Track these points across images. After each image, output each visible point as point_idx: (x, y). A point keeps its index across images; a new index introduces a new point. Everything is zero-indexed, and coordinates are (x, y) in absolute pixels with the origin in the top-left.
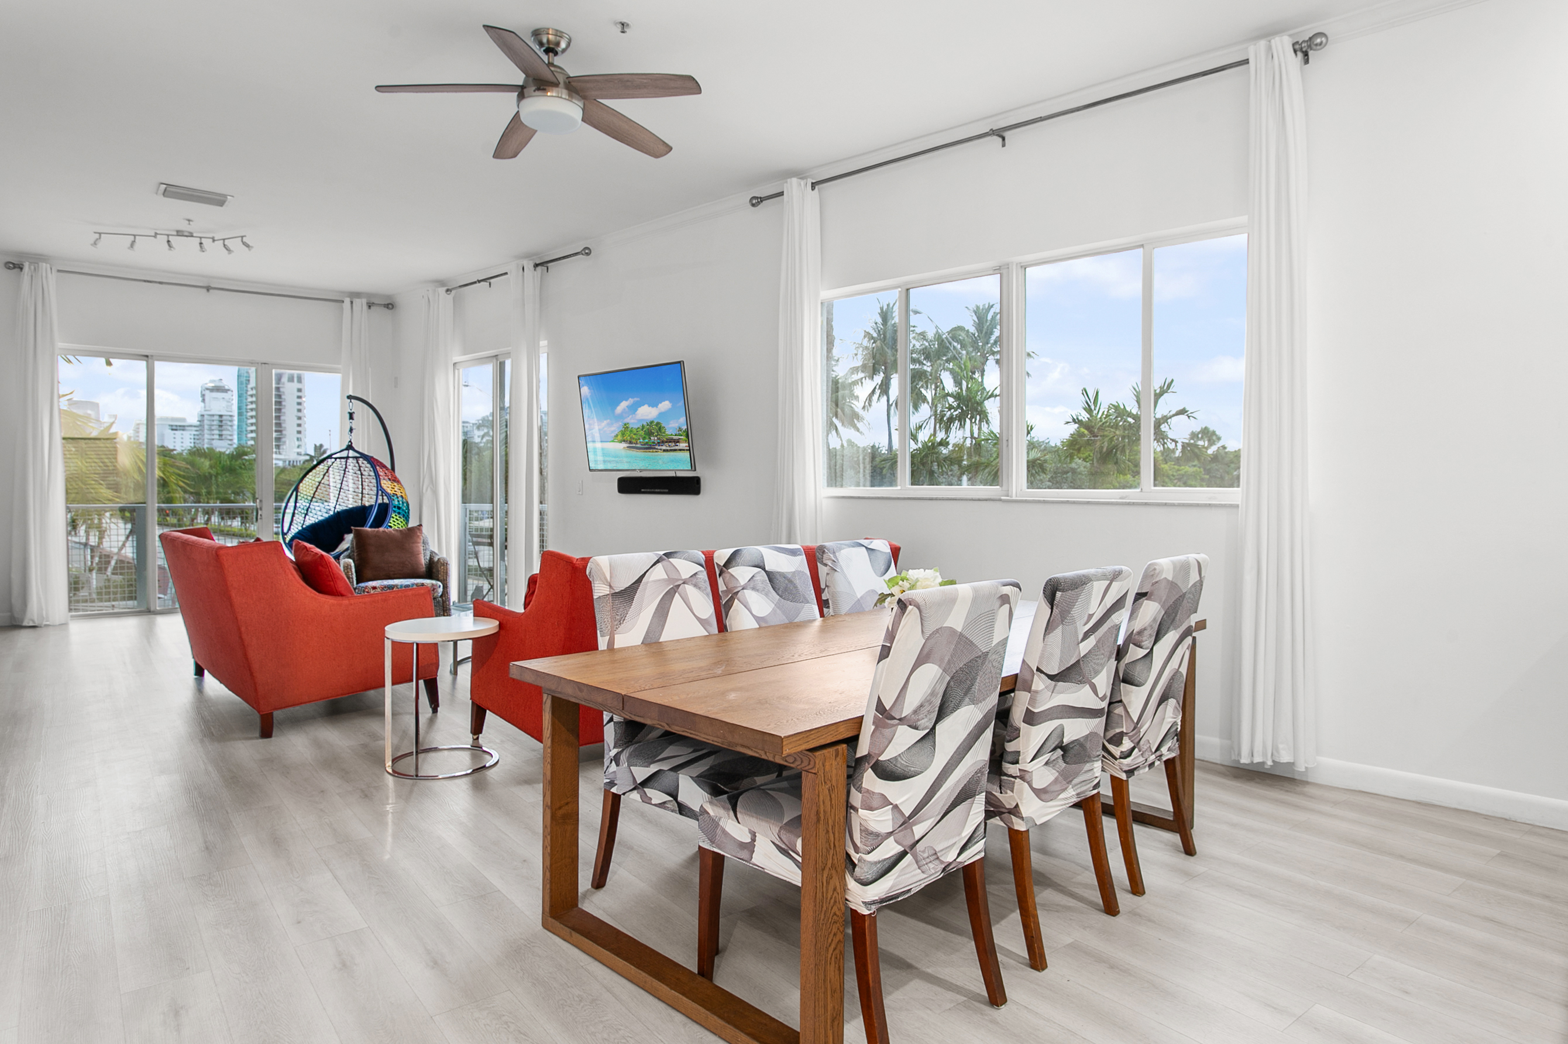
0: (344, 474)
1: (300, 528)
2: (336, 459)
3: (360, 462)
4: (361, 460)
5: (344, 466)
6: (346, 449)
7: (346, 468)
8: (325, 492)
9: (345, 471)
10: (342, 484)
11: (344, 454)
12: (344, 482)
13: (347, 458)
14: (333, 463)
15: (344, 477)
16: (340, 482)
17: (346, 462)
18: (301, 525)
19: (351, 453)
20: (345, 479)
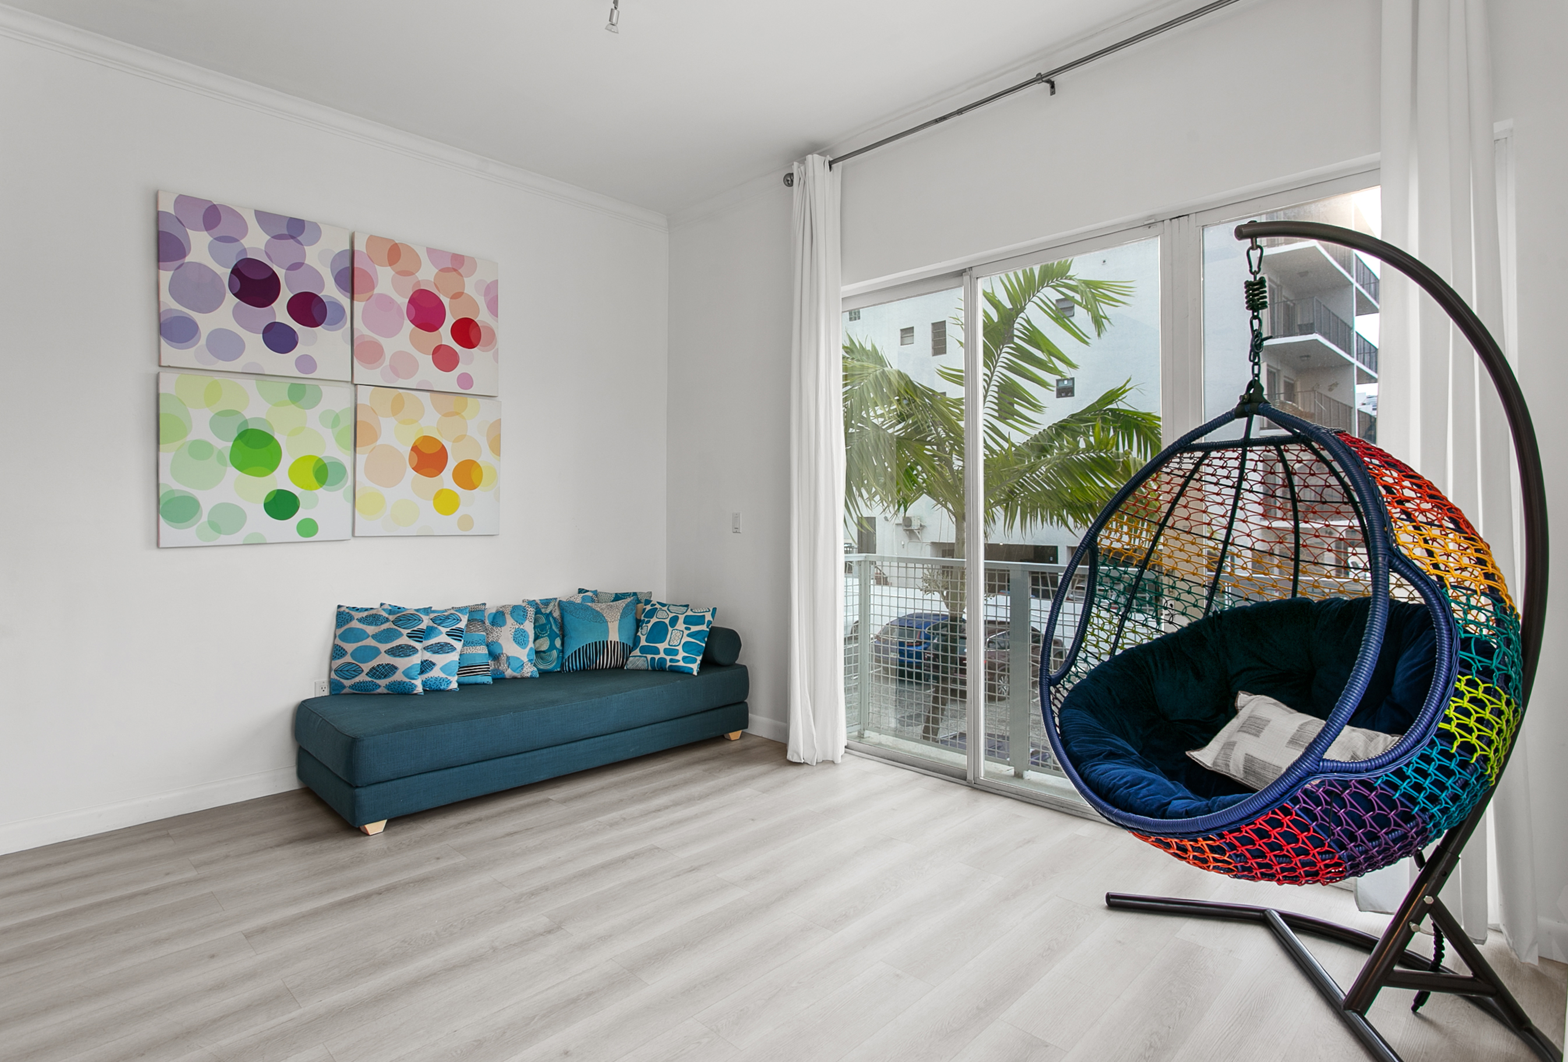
0: (1237, 497)
1: (1106, 658)
2: (1207, 448)
3: (1288, 456)
4: (1294, 453)
5: (1236, 473)
6: (1237, 413)
7: (1242, 478)
8: (1177, 554)
9: (1238, 488)
10: (1229, 528)
11: (1234, 430)
12: (1236, 525)
13: (1246, 443)
14: (1198, 465)
15: (1235, 506)
16: (1225, 522)
17: (1243, 459)
18: (1107, 647)
19: (1260, 428)
20: (1239, 514)
